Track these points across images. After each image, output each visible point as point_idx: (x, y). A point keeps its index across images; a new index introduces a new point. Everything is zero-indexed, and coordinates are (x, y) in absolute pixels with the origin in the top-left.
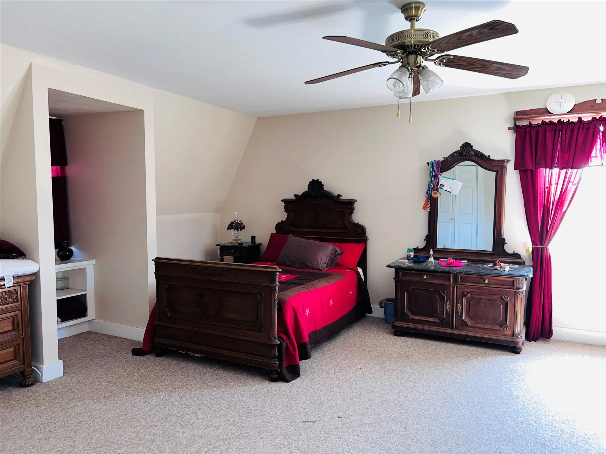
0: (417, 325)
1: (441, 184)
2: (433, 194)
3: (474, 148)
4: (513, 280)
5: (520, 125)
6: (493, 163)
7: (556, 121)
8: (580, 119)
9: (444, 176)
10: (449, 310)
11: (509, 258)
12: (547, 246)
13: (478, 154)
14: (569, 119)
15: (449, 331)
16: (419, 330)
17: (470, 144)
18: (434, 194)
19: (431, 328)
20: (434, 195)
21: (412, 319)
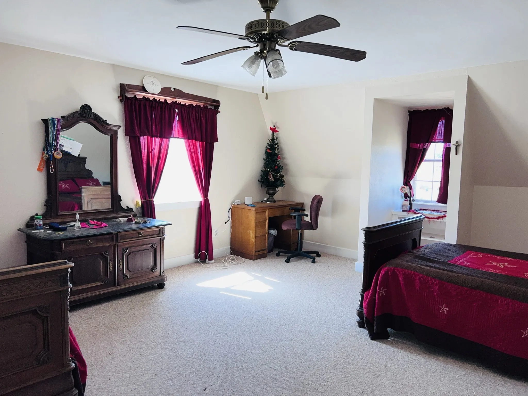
0: (81, 295)
1: (60, 144)
2: (55, 155)
3: (93, 111)
4: (159, 229)
5: (128, 97)
6: (108, 126)
7: (151, 99)
8: (165, 100)
9: (62, 135)
10: (112, 270)
11: (125, 213)
12: (153, 199)
13: (97, 117)
14: (160, 99)
15: (113, 289)
16: (84, 299)
17: (89, 106)
18: (57, 154)
19: (96, 293)
20: (57, 156)
21: (75, 291)
